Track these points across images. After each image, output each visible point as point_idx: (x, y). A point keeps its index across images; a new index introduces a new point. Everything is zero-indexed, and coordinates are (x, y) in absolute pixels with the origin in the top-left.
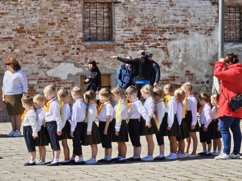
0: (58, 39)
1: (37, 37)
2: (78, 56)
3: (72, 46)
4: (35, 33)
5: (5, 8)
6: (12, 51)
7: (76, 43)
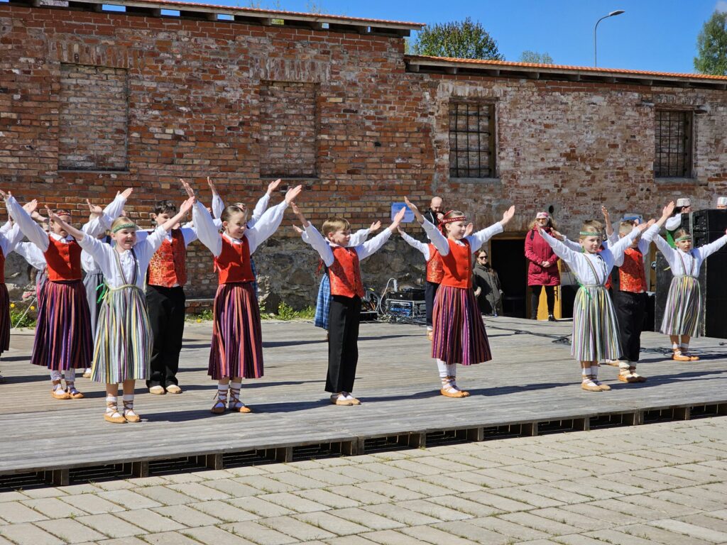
0: (621, 172)
1: (593, 168)
2: (647, 201)
3: (641, 186)
4: (590, 160)
5: (550, 117)
6: (560, 191)
7: (646, 179)
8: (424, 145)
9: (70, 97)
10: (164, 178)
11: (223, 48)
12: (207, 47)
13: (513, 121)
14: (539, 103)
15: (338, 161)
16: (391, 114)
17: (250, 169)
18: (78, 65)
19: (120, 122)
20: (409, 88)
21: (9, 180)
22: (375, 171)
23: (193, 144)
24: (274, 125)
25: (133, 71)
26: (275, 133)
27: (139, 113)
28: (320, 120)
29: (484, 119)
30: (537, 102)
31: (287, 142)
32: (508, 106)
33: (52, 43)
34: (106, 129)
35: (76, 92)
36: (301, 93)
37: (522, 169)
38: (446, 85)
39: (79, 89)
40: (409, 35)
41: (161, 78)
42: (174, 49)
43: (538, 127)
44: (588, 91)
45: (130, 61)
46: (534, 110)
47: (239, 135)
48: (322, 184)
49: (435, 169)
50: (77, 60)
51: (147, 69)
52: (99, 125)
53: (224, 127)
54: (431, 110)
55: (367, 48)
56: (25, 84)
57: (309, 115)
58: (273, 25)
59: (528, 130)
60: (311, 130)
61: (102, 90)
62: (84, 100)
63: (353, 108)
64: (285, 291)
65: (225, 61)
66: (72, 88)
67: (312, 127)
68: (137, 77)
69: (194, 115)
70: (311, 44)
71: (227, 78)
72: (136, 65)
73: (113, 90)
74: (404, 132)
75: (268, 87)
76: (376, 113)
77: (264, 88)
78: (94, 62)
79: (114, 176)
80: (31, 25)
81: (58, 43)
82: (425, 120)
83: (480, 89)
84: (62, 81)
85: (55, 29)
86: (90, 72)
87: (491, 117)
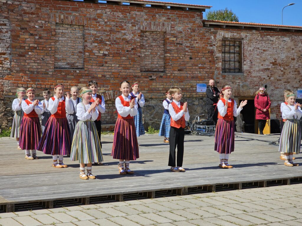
0: (297, 70)
1: (284, 69)
4: (283, 65)
6: (270, 78)
8: (211, 58)
9: (60, 37)
10: (99, 72)
11: (125, 17)
12: (118, 16)
13: (250, 48)
14: (261, 41)
15: (174, 66)
16: (197, 45)
17: (136, 69)
18: (63, 24)
19: (81, 48)
20: (204, 34)
21: (33, 73)
22: (190, 70)
23: (112, 58)
24: (146, 50)
25: (86, 27)
26: (147, 53)
27: (89, 44)
28: (166, 48)
29: (237, 47)
30: (260, 40)
31: (152, 57)
32: (247, 42)
33: (52, 15)
34: (74, 51)
35: (62, 35)
36: (158, 36)
37: (253, 69)
38: (220, 33)
39: (63, 34)
40: (205, 11)
41: (98, 29)
42: (104, 17)
43: (261, 51)
44: (282, 35)
45: (85, 22)
46: (259, 44)
47: (131, 54)
48: (167, 75)
49: (216, 69)
50: (63, 22)
51: (92, 26)
52: (72, 49)
53: (125, 50)
54: (214, 44)
55: (187, 17)
56: (40, 32)
57: (162, 45)
58: (146, 7)
59: (256, 52)
60: (163, 52)
61: (73, 35)
62: (65, 39)
63: (181, 43)
64: (151, 121)
65: (126, 22)
66: (60, 34)
67: (163, 50)
68: (88, 29)
69: (112, 45)
70: (163, 15)
71: (126, 29)
72: (88, 24)
73: (78, 35)
74: (203, 53)
75: (144, 33)
76: (190, 45)
77: (142, 34)
78: (70, 23)
79: (78, 71)
80: (43, 7)
81: (54, 15)
82: (211, 48)
83: (235, 34)
84: (56, 31)
85: (53, 8)
87: (240, 47)
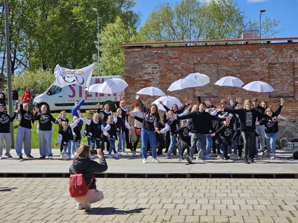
11: (253, 53)
12: (247, 54)
24: (276, 79)
26: (277, 82)
31: (282, 85)
33: (191, 58)
36: (288, 66)
41: (229, 66)
42: (234, 56)
45: (218, 61)
48: (296, 100)
50: (199, 62)
51: (224, 63)
56: (182, 71)
57: (292, 74)
60: (292, 80)
65: (254, 58)
66: (199, 71)
67: (293, 78)
68: (221, 66)
71: (255, 63)
72: (220, 62)
73: (213, 71)
75: (273, 65)
77: (271, 66)
78: (205, 62)
80: (184, 52)
81: (193, 58)
85: (192, 53)
86: (205, 65)
